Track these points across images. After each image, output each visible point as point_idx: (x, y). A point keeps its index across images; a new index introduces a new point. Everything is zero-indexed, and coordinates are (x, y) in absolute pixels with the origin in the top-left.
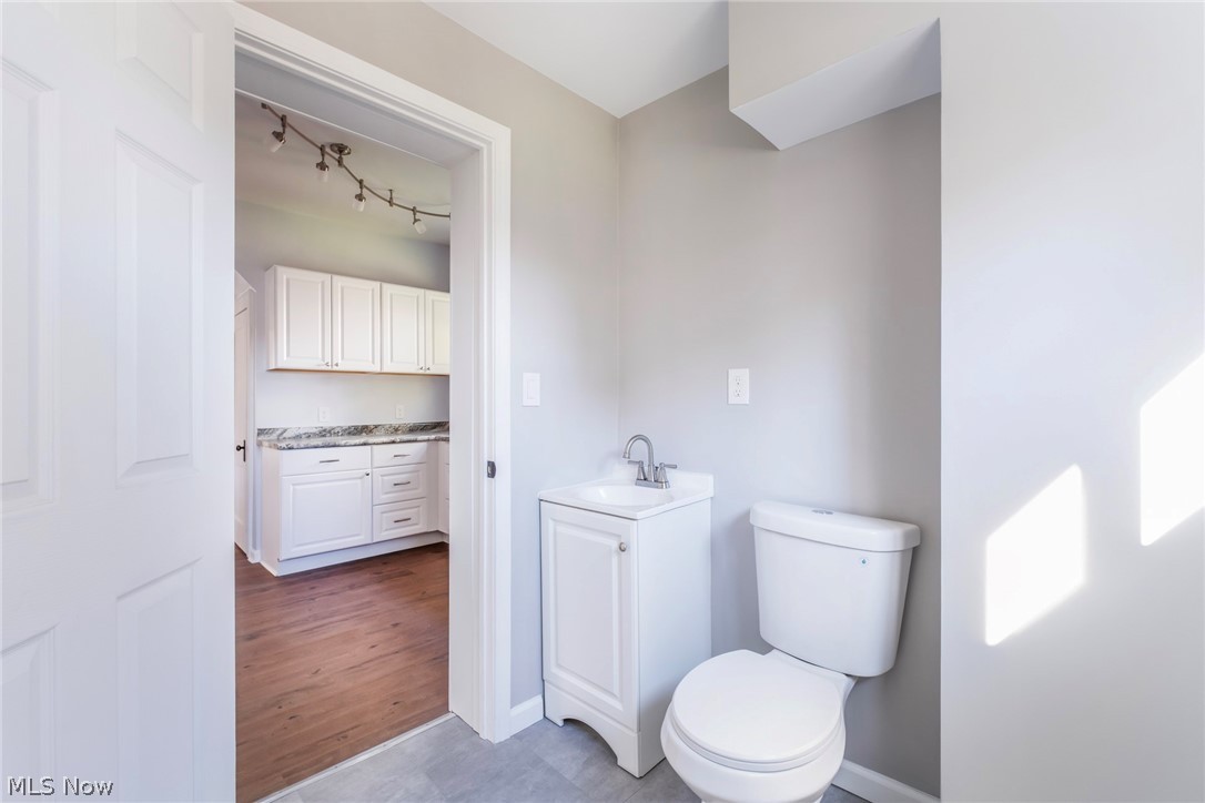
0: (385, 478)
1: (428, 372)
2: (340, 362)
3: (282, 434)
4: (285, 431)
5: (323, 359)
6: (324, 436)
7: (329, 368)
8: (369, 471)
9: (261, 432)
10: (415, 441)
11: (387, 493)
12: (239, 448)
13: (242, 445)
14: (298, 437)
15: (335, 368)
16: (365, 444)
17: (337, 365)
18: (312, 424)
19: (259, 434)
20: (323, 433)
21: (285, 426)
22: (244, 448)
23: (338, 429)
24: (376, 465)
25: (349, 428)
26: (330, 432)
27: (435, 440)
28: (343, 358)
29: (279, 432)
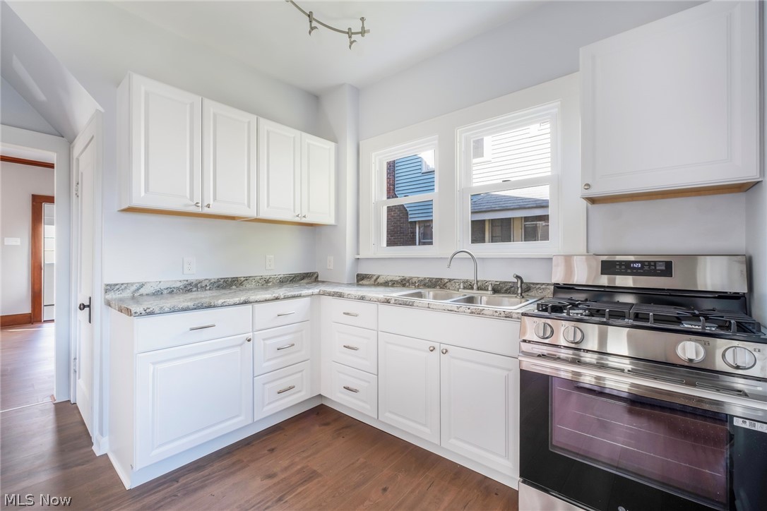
0: (268, 342)
1: (304, 220)
2: (211, 202)
3: (138, 289)
4: (142, 286)
5: (192, 199)
6: (190, 291)
7: (199, 210)
8: (250, 335)
9: (109, 288)
10: (300, 296)
11: (269, 360)
12: (82, 307)
13: (87, 303)
14: (158, 294)
15: (206, 210)
16: (245, 303)
17: (208, 206)
18: (175, 277)
19: (106, 291)
20: (189, 287)
21: (142, 280)
22: (89, 306)
23: (206, 283)
24: (257, 328)
25: (218, 280)
26: (196, 285)
27: (319, 294)
28: (215, 199)
29: (134, 288)
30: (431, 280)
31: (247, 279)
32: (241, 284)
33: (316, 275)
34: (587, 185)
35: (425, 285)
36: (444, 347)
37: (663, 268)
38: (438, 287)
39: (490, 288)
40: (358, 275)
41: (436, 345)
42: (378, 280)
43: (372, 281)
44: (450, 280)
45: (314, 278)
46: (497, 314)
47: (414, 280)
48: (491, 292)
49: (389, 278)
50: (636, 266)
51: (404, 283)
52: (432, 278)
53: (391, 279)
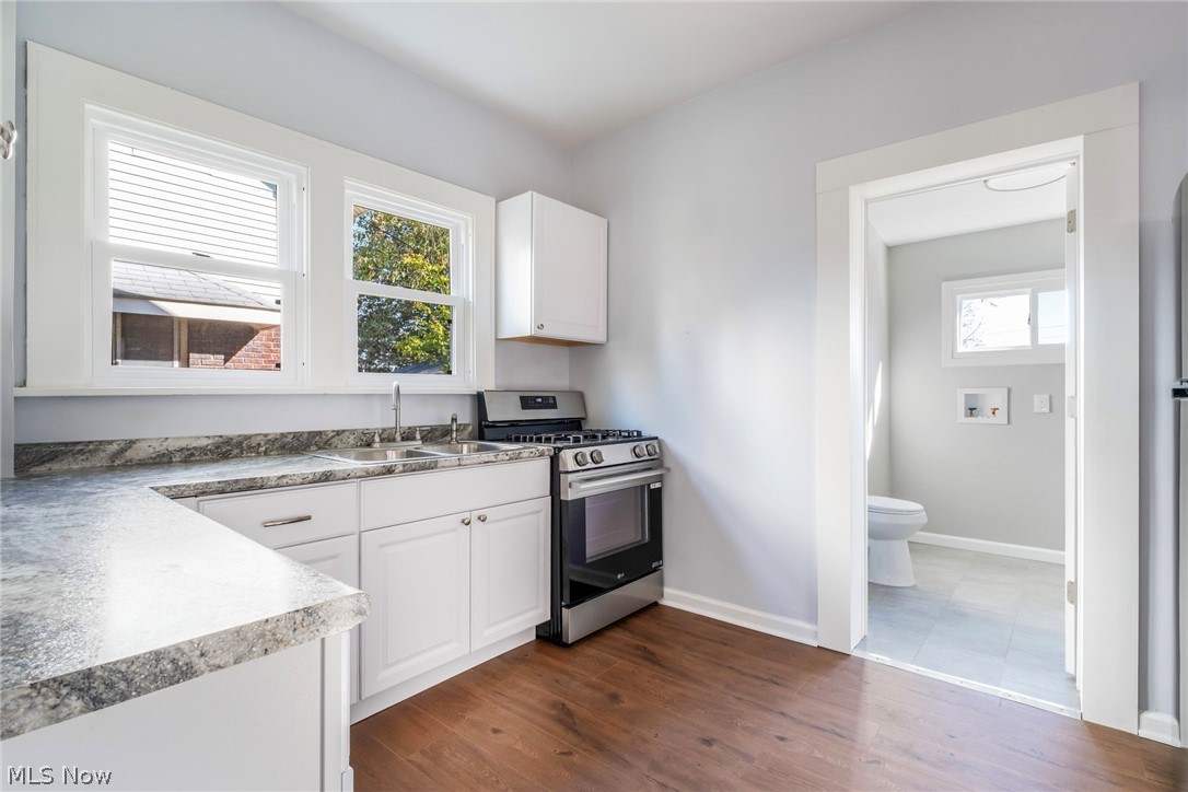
30: (297, 436)
35: (283, 447)
37: (552, 402)
39: (418, 437)
40: (21, 449)
42: (129, 454)
43: (100, 460)
44: (339, 433)
47: (254, 442)
48: (420, 442)
49: (172, 445)
50: (540, 400)
51: (225, 450)
52: (302, 434)
53: (183, 444)
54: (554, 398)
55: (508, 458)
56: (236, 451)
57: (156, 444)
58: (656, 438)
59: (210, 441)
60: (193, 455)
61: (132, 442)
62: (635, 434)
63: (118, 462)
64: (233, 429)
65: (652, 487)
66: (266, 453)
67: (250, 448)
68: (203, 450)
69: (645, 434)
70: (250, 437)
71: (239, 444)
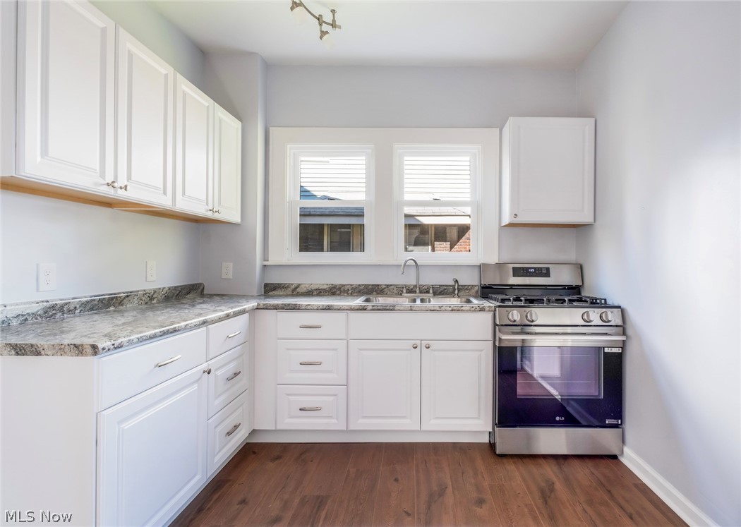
0: (219, 373)
5: (103, 175)
6: (52, 319)
10: (243, 312)
11: (220, 395)
15: (121, 194)
17: (125, 188)
20: (51, 313)
26: (61, 309)
28: (129, 178)
31: (128, 295)
32: (121, 303)
33: (202, 287)
34: (516, 215)
35: (359, 292)
36: (424, 343)
37: (545, 272)
38: (375, 293)
39: (431, 291)
40: (266, 285)
41: (418, 343)
42: (298, 290)
43: (289, 291)
44: (388, 286)
45: (200, 290)
46: (473, 309)
47: (346, 288)
48: (432, 295)
49: (314, 287)
50: (533, 270)
51: (334, 291)
52: (369, 285)
53: (317, 287)
54: (548, 269)
55: (450, 309)
56: (338, 292)
57: (307, 286)
58: (619, 307)
59: (327, 286)
60: (321, 292)
61: (300, 285)
62: (603, 301)
63: (294, 293)
64: (338, 281)
65: (607, 350)
66: (351, 294)
67: (344, 291)
68: (325, 290)
69: (610, 302)
70: (344, 285)
71: (340, 289)
